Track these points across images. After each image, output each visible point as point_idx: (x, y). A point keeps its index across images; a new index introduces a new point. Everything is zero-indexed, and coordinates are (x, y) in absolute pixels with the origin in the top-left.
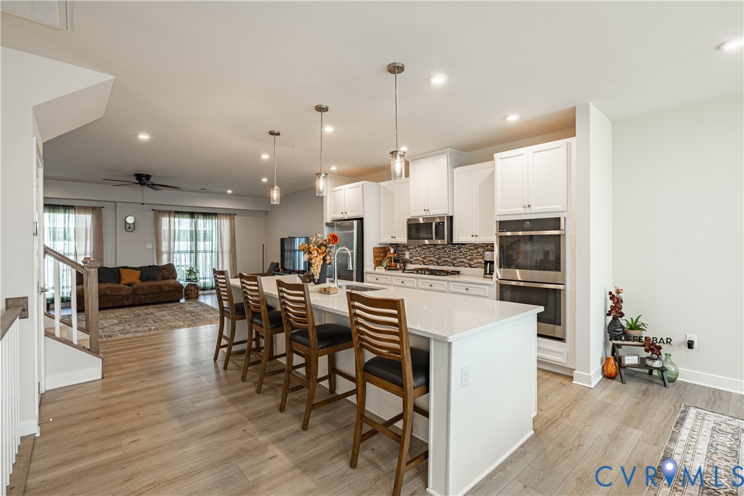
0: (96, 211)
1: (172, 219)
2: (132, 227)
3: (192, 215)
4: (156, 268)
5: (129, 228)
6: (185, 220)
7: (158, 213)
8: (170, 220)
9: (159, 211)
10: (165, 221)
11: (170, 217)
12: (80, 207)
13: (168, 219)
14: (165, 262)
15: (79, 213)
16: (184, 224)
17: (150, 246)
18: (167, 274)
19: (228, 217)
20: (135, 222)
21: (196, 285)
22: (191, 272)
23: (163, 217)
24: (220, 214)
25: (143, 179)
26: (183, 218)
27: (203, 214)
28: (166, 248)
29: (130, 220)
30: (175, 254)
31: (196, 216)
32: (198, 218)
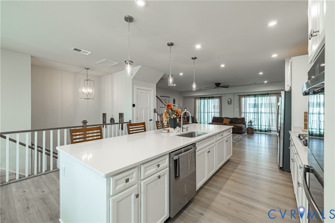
0: (220, 98)
1: (246, 98)
3: (255, 96)
4: (237, 119)
6: (252, 98)
7: (240, 96)
8: (245, 99)
10: (243, 99)
11: (245, 97)
12: (215, 97)
13: (244, 98)
14: (243, 116)
15: (215, 99)
16: (251, 100)
17: (237, 110)
18: (240, 121)
19: (275, 95)
20: (231, 101)
21: (252, 128)
22: (251, 122)
23: (242, 97)
24: (270, 94)
25: (218, 85)
26: (251, 97)
27: (261, 95)
28: (243, 111)
29: (229, 100)
30: (247, 114)
31: (257, 96)
32: (258, 97)
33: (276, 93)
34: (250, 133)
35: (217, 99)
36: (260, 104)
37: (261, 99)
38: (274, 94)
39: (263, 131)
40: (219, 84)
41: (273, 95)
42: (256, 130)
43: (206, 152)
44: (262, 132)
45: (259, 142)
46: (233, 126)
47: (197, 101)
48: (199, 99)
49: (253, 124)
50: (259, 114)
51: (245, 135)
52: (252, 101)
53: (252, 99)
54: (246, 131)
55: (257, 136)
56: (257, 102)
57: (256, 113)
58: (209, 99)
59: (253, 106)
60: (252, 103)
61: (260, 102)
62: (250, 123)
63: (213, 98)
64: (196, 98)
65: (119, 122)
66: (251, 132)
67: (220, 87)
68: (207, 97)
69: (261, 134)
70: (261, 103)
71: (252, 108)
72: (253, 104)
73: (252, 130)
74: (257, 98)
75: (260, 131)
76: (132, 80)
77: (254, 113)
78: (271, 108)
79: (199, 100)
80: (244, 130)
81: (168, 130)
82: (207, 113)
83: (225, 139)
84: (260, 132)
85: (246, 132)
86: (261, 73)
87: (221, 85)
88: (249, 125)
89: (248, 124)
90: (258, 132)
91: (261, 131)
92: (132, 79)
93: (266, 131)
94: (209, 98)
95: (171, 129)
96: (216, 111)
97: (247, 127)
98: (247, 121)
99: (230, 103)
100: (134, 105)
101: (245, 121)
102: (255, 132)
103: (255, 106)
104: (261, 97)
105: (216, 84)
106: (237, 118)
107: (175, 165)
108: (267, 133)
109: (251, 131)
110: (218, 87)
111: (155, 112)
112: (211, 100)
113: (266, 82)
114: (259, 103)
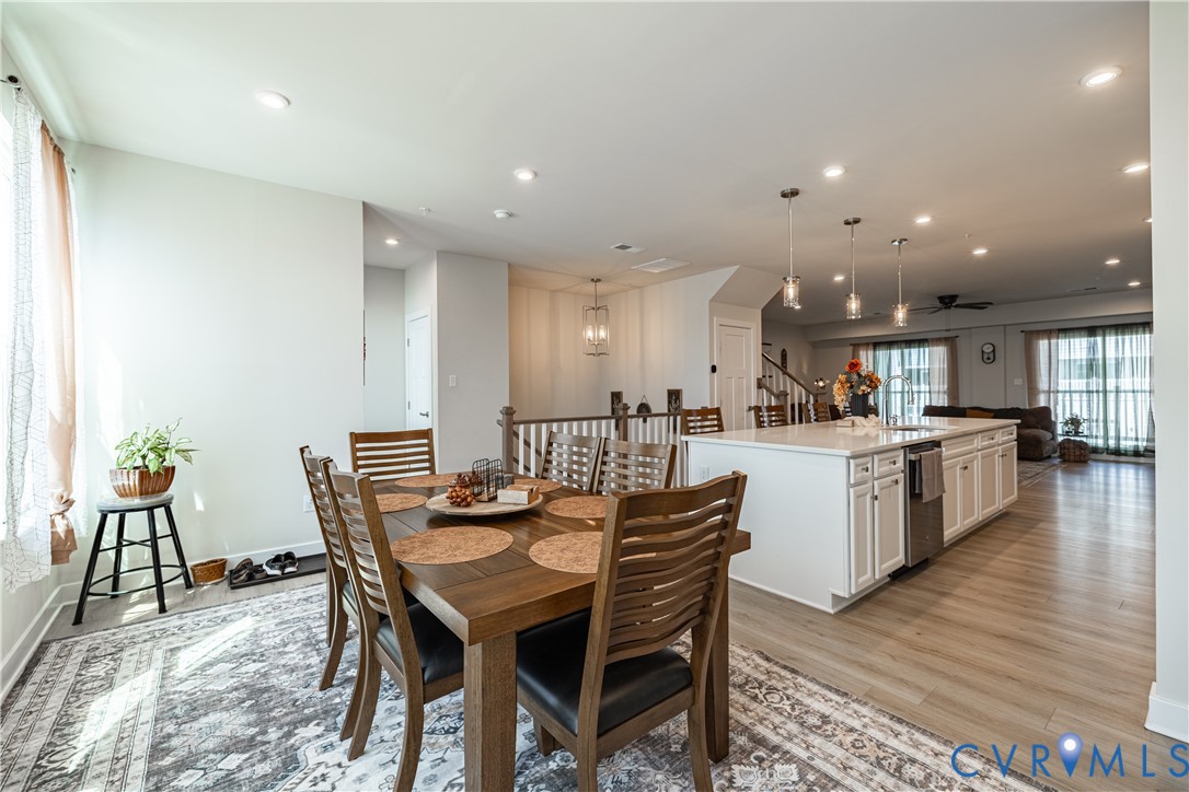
0: (950, 341)
1: (1053, 341)
2: (991, 356)
3: (1091, 331)
4: (1019, 412)
5: (989, 359)
6: (1077, 340)
7: (1031, 336)
8: (1050, 344)
9: (1031, 332)
10: (1043, 344)
11: (1049, 340)
12: (933, 340)
13: (1046, 341)
14: (1042, 402)
15: (933, 346)
16: (1074, 349)
17: (1018, 382)
20: (994, 351)
21: (1081, 442)
22: (1075, 422)
23: (1038, 339)
25: (947, 301)
26: (1074, 337)
27: (1116, 327)
28: (1043, 384)
29: (988, 349)
30: (1060, 395)
31: (1100, 332)
32: (1104, 336)
34: (1072, 458)
35: (938, 345)
36: (1113, 362)
37: (1117, 342)
39: (1125, 454)
40: (953, 298)
42: (1095, 450)
43: (958, 468)
44: (1123, 459)
45: (1113, 488)
46: (1019, 421)
47: (862, 353)
48: (871, 347)
49: (1084, 428)
50: (1111, 397)
51: (1054, 465)
52: (1078, 350)
53: (1078, 346)
54: (1058, 454)
55: (1101, 473)
56: (1100, 355)
57: (1098, 392)
58: (910, 347)
59: (1085, 371)
60: (1078, 357)
61: (1111, 354)
62: (1072, 424)
63: (921, 342)
64: (858, 345)
65: (666, 411)
66: (1078, 456)
67: (957, 306)
68: (901, 341)
69: (1117, 462)
70: (1117, 359)
71: (1081, 377)
72: (1084, 363)
73: (1081, 449)
74: (1099, 339)
75: (1112, 453)
76: (710, 305)
77: (1088, 392)
79: (870, 353)
80: (1047, 449)
81: (853, 422)
82: (899, 395)
83: (997, 451)
84: (1113, 458)
85: (1055, 458)
86: (1113, 262)
87: (958, 302)
88: (1067, 432)
89: (1066, 429)
90: (1105, 456)
91: (1117, 452)
92: (711, 300)
93: (1137, 453)
94: (909, 343)
95: (859, 420)
96: (935, 388)
97: (1060, 439)
98: (1060, 416)
99: (990, 358)
100: (714, 369)
101: (1053, 419)
102: (1093, 456)
103: (1091, 368)
104: (1117, 334)
105: (941, 299)
106: (1018, 409)
107: (913, 469)
108: (1140, 460)
109: (1078, 453)
110: (950, 308)
111: (760, 385)
112: (914, 351)
113: (1134, 284)
114: (1107, 356)
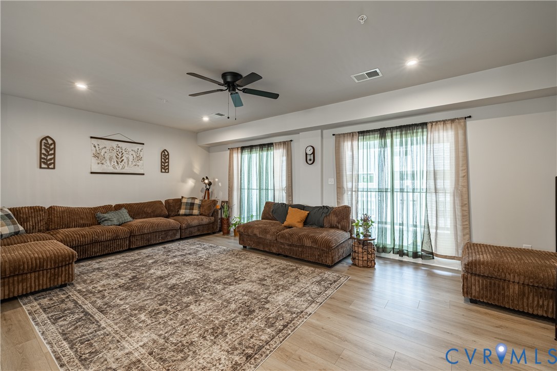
0: (287, 144)
1: (355, 143)
3: (383, 132)
4: (326, 210)
5: (310, 160)
6: (373, 141)
7: (340, 138)
8: (352, 146)
11: (352, 141)
12: (276, 144)
13: (349, 143)
14: (346, 202)
15: (276, 149)
16: (370, 149)
17: (331, 181)
18: (334, 219)
19: (449, 126)
20: (313, 153)
23: (344, 141)
24: (432, 123)
26: (370, 139)
27: (401, 128)
28: (347, 185)
29: (310, 151)
30: (360, 194)
31: (389, 134)
32: (393, 136)
33: (453, 121)
34: (361, 263)
35: (280, 148)
36: (398, 161)
37: (402, 144)
38: (444, 121)
39: (407, 255)
41: (441, 126)
44: (405, 259)
47: (235, 155)
48: (240, 151)
50: (397, 196)
52: (373, 151)
53: (373, 145)
56: (388, 157)
57: (387, 191)
58: (262, 151)
59: (377, 169)
61: (397, 155)
63: (269, 145)
64: (233, 149)
68: (257, 145)
69: (401, 262)
70: (401, 158)
72: (377, 162)
73: (368, 253)
74: (389, 140)
75: (398, 253)
77: (380, 191)
78: (435, 179)
79: (240, 155)
82: (256, 192)
84: (397, 257)
90: (391, 256)
91: (401, 253)
93: (415, 255)
94: (262, 146)
96: (277, 185)
99: (311, 158)
101: (353, 219)
103: (383, 167)
104: (401, 136)
105: (224, 77)
106: (327, 207)
108: (420, 261)
109: (365, 258)
112: (265, 153)
113: (412, 63)
114: (394, 156)
